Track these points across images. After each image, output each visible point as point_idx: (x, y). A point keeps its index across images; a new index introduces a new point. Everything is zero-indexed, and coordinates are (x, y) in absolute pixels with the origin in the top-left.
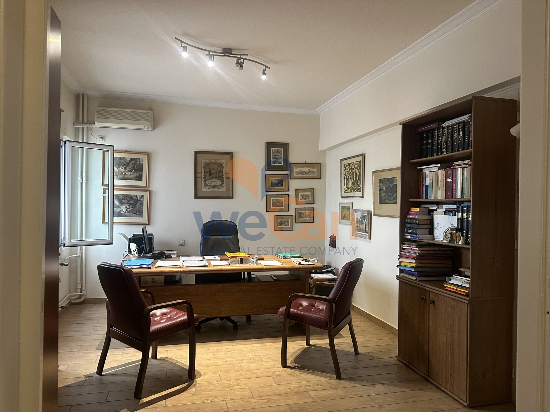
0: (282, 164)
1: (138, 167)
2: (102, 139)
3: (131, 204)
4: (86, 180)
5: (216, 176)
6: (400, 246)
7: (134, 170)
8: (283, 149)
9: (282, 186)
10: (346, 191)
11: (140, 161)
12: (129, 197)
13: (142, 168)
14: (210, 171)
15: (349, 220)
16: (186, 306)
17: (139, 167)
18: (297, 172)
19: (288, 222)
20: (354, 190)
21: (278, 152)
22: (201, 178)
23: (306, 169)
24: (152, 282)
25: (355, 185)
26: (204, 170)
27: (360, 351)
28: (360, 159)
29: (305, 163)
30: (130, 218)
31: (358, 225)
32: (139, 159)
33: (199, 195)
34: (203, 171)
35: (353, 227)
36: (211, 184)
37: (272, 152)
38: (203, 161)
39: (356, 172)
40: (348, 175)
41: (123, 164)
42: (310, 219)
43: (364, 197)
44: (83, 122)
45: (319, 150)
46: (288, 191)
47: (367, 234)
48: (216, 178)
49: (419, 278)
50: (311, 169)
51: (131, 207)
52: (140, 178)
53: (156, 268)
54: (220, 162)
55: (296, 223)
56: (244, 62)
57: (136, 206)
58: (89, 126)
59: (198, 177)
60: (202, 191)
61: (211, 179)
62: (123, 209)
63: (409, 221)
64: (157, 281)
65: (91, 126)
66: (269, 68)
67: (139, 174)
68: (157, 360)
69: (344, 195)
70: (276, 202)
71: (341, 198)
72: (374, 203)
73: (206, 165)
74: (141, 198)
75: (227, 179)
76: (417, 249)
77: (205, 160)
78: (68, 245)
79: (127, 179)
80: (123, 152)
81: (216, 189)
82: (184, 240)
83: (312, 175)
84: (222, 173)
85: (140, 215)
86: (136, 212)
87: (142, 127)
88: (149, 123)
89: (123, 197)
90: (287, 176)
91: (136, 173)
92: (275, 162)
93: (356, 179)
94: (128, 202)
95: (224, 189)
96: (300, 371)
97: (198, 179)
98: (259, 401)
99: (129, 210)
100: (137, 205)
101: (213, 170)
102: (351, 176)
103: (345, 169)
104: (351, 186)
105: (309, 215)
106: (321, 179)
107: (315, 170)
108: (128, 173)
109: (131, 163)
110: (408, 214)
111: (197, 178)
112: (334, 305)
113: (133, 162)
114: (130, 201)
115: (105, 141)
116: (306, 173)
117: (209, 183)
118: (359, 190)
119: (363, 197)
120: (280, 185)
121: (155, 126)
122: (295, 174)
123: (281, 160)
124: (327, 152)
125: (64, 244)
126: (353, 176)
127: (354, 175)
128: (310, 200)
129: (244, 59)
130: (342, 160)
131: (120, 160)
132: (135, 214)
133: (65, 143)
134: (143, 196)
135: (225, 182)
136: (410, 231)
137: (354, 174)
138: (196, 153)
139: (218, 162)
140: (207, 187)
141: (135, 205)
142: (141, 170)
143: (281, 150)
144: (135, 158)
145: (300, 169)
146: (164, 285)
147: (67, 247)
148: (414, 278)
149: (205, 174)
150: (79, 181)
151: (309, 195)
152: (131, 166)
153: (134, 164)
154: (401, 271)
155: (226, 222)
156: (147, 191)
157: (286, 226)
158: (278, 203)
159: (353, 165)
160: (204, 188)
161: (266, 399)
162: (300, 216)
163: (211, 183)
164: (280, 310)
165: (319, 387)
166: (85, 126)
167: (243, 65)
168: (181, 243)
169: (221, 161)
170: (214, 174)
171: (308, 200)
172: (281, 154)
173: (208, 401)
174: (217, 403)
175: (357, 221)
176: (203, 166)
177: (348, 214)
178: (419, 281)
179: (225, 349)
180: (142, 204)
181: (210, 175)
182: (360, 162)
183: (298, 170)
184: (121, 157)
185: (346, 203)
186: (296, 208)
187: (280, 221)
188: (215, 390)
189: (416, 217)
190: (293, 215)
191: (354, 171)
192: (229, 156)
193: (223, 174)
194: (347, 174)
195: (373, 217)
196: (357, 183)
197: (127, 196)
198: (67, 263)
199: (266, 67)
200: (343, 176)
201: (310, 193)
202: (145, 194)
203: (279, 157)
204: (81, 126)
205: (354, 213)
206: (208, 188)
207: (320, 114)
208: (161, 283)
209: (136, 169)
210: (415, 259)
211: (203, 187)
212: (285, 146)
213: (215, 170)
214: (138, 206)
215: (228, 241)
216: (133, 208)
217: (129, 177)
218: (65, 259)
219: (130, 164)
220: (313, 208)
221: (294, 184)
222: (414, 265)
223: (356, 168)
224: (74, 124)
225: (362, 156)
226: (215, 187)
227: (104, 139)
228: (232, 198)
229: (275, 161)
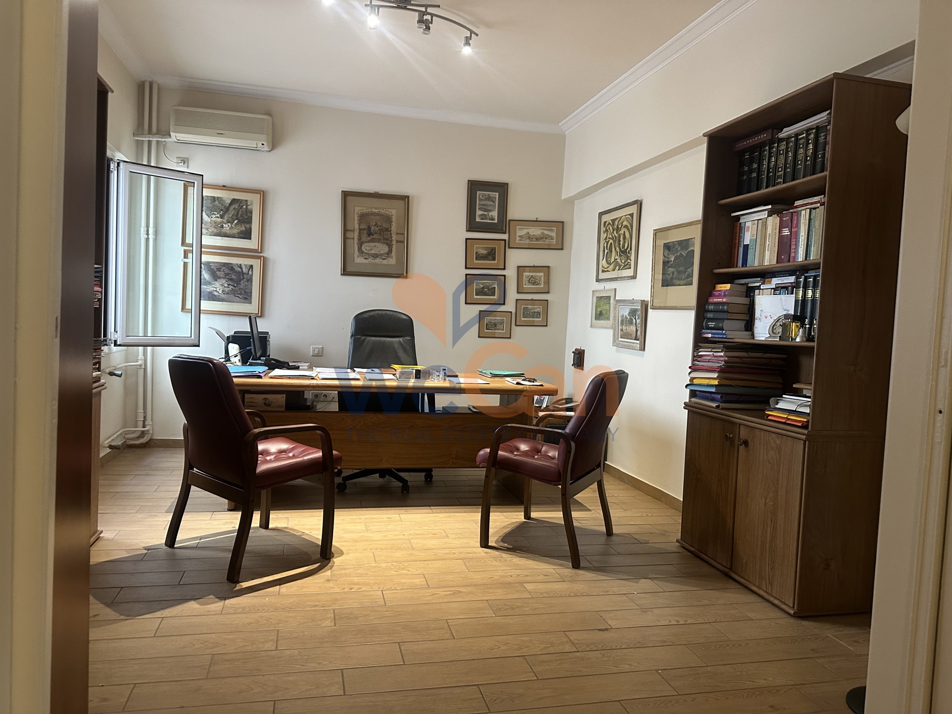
0: (496, 221)
1: (244, 216)
2: (182, 164)
3: (231, 280)
4: (154, 235)
5: (379, 237)
6: (694, 351)
7: (237, 221)
8: (497, 194)
9: (494, 259)
10: (606, 270)
11: (247, 205)
12: (228, 268)
13: (252, 217)
14: (369, 228)
15: (608, 319)
16: (320, 435)
17: (246, 215)
18: (520, 236)
19: (502, 323)
20: (620, 266)
21: (489, 198)
22: (353, 239)
23: (536, 231)
24: (265, 404)
25: (623, 257)
26: (359, 226)
27: (615, 530)
28: (633, 209)
29: (537, 221)
30: (230, 303)
31: (624, 328)
32: (246, 201)
33: (349, 269)
34: (357, 226)
35: (615, 330)
36: (371, 252)
37: (479, 198)
38: (357, 209)
39: (624, 235)
40: (611, 241)
41: (219, 209)
42: (540, 319)
43: (636, 278)
44: (150, 132)
45: (562, 198)
46: (504, 269)
47: (638, 342)
48: (379, 241)
49: (722, 405)
50: (546, 232)
51: (231, 285)
52: (247, 235)
53: (271, 378)
54: (386, 212)
55: (516, 325)
56: (432, 20)
57: (240, 284)
58: (160, 140)
59: (348, 238)
60: (355, 262)
61: (371, 242)
62: (217, 288)
63: (711, 307)
64: (272, 403)
65: (163, 140)
66: (477, 35)
67: (245, 227)
68: (268, 531)
69: (602, 276)
70: (483, 288)
71: (597, 281)
72: (653, 287)
73: (363, 217)
74: (249, 270)
75: (398, 244)
76: (722, 354)
77: (360, 208)
78: (121, 343)
79: (225, 235)
80: (218, 188)
81: (378, 261)
82: (322, 348)
83: (547, 242)
84: (389, 233)
85: (246, 299)
86: (240, 294)
87: (252, 144)
88: (264, 136)
89: (218, 267)
90: (504, 242)
91: (240, 226)
92: (483, 217)
93: (624, 246)
94: (226, 276)
95: (392, 261)
96: (511, 554)
97: (349, 242)
98: (438, 594)
99: (228, 290)
100: (242, 281)
101: (375, 226)
102: (615, 242)
103: (607, 230)
104: (616, 259)
105: (539, 312)
106: (562, 249)
107: (554, 234)
108: (227, 226)
109: (232, 208)
110: (710, 296)
111: (345, 239)
112: (573, 444)
113: (236, 206)
114: (230, 274)
115: (188, 168)
116: (537, 239)
117: (368, 248)
118: (628, 266)
119: (634, 277)
120: (491, 258)
121: (274, 144)
122: (518, 239)
123: (495, 214)
124: (575, 202)
125: (115, 341)
126: (619, 241)
127: (622, 239)
128: (542, 286)
129: (432, 15)
130: (601, 214)
131: (214, 202)
132: (239, 297)
133: (118, 164)
134: (251, 267)
135: (394, 249)
136: (712, 324)
137: (622, 237)
138: (346, 195)
139: (382, 212)
140: (363, 256)
141: (238, 282)
142: (249, 221)
143: (494, 196)
144: (239, 200)
145: (527, 231)
146: (284, 410)
147: (120, 345)
148: (714, 405)
149: (359, 233)
150: (142, 236)
151: (540, 277)
152: (231, 212)
153: (237, 210)
154: (693, 394)
155: (395, 314)
156: (259, 257)
157: (498, 329)
158: (485, 290)
159: (620, 222)
160: (358, 257)
161: (451, 591)
162: (524, 313)
163: (371, 250)
164: (481, 453)
165: (541, 577)
166: (154, 139)
167: (430, 25)
168: (316, 352)
169: (388, 210)
170: (376, 233)
171: (538, 286)
172: (494, 202)
173: (353, 590)
174: (366, 593)
175: (622, 321)
176: (356, 218)
177: (606, 310)
178: (722, 409)
179: (385, 519)
180: (250, 280)
181: (370, 234)
182: (632, 215)
183: (523, 232)
184: (215, 196)
185: (604, 290)
186: (517, 300)
187: (488, 321)
188: (365, 575)
189: (724, 300)
190: (511, 312)
191: (622, 232)
192: (403, 202)
193: (391, 234)
194: (609, 238)
195: (650, 311)
196: (625, 253)
197: (224, 266)
198: (120, 373)
199: (472, 32)
200: (602, 242)
201: (542, 274)
202: (256, 263)
203: (490, 208)
204: (147, 139)
205: (618, 306)
206: (365, 259)
207: (566, 133)
208: (279, 406)
209: (241, 218)
210: (718, 372)
211: (356, 256)
212: (502, 188)
213: (377, 227)
214: (243, 284)
215: (396, 346)
216: (234, 286)
217: (228, 232)
218: (118, 367)
219: (230, 210)
220: (547, 300)
221: (516, 258)
222: (716, 382)
223: (626, 227)
224: (134, 135)
225: (636, 205)
226: (376, 257)
227: (186, 164)
228: (406, 277)
229: (484, 214)
